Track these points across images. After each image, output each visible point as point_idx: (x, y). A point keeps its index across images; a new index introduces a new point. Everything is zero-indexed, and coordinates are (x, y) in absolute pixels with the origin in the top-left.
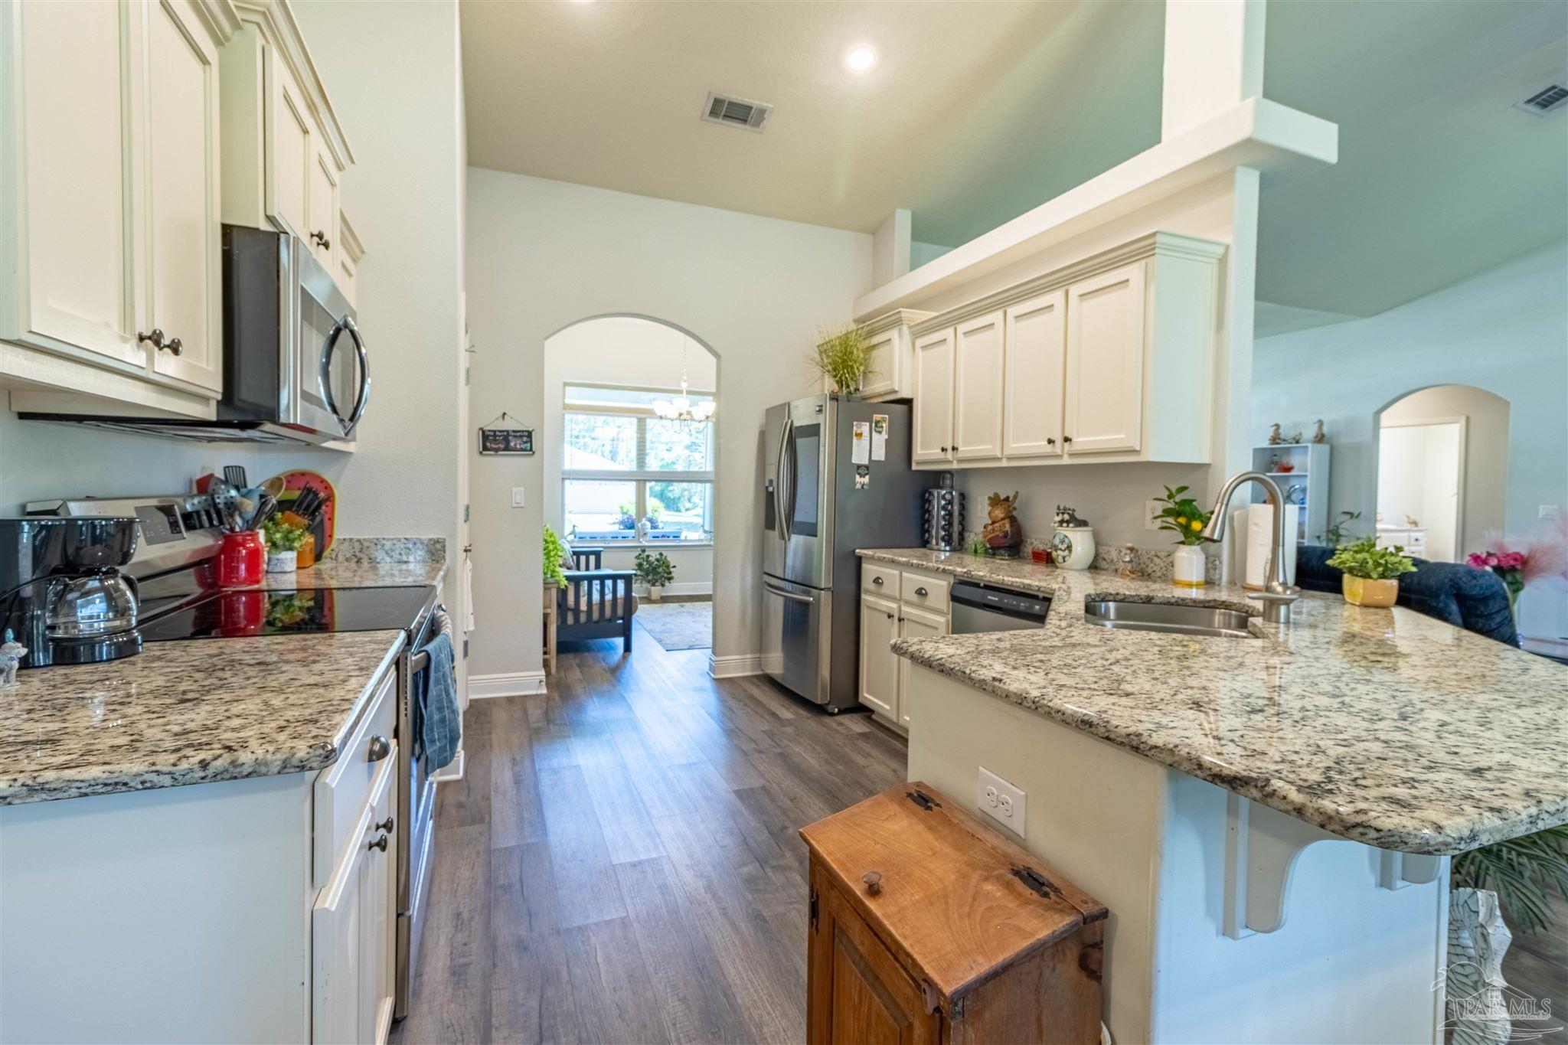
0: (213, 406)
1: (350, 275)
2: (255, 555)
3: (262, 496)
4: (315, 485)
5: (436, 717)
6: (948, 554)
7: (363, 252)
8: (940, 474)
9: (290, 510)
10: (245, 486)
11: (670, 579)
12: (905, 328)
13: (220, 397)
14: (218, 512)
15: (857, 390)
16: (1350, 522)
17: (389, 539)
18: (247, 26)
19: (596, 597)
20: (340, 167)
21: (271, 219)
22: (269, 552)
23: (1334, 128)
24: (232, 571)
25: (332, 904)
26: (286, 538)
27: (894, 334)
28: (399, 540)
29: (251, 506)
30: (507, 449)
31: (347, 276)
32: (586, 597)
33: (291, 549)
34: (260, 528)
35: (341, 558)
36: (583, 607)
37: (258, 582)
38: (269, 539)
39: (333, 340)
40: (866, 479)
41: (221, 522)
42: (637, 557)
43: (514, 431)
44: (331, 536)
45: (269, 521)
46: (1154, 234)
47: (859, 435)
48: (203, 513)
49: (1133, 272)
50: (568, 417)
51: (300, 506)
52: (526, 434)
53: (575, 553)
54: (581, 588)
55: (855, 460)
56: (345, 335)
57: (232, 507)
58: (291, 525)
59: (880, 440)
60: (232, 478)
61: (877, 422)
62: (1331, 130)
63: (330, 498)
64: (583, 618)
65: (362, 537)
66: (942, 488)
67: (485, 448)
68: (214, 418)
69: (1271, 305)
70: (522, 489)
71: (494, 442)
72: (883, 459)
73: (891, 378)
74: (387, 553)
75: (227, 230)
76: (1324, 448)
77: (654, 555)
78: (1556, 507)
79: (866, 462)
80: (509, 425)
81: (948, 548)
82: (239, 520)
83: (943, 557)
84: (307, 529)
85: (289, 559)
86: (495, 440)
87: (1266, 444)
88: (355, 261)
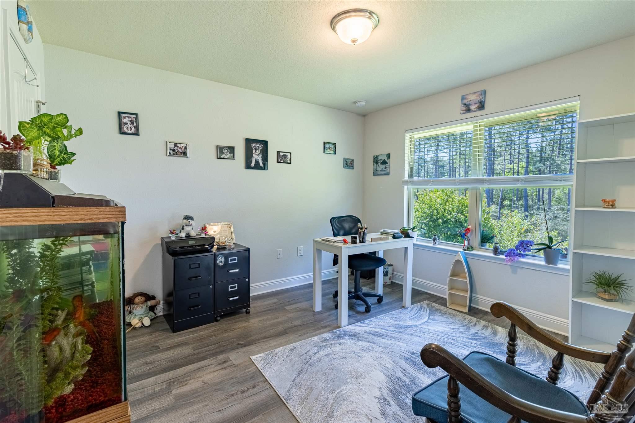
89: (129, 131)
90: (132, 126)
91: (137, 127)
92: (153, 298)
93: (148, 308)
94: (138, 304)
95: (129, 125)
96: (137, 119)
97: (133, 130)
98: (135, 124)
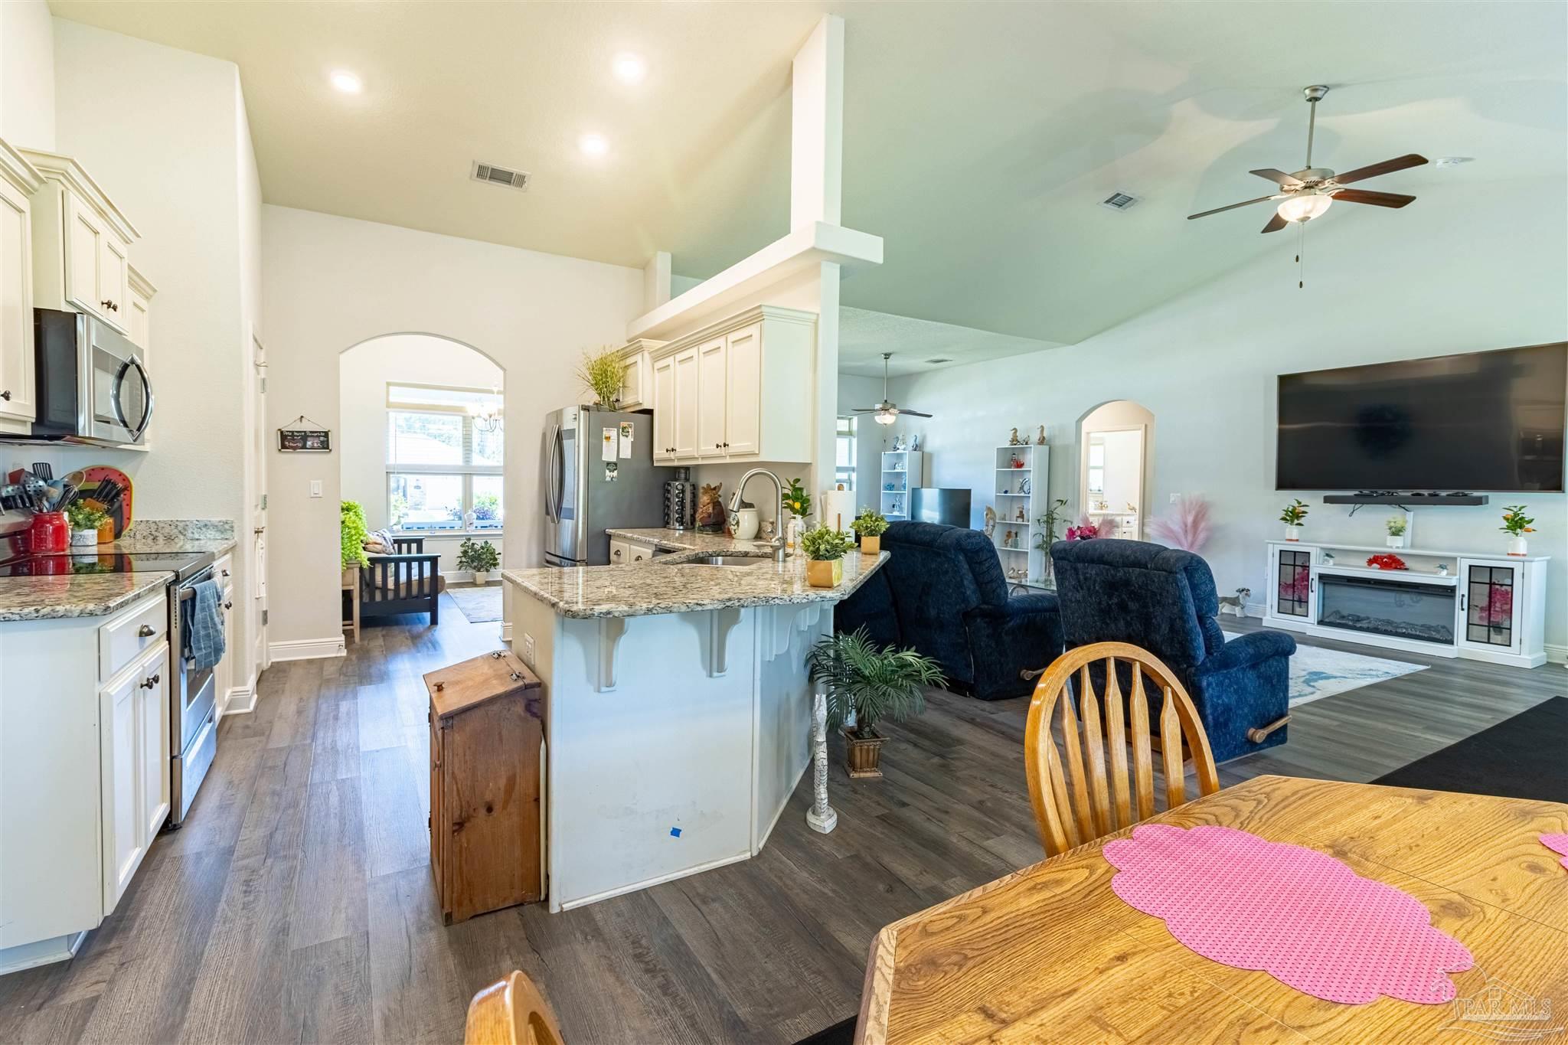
0: (29, 426)
1: (143, 311)
2: (60, 531)
3: (65, 486)
4: (114, 478)
5: (202, 633)
6: (681, 532)
7: (155, 291)
8: (676, 469)
9: (91, 497)
10: (52, 478)
11: (495, 565)
12: (646, 354)
13: (34, 421)
14: (30, 497)
15: (617, 400)
16: (1062, 507)
17: (182, 521)
18: (50, 181)
19: (403, 578)
20: (127, 241)
21: (71, 303)
22: (72, 530)
23: (881, 240)
24: (41, 541)
25: (113, 691)
26: (88, 518)
27: (638, 358)
28: (192, 522)
29: (56, 493)
30: (304, 447)
31: (140, 312)
32: (393, 578)
33: (92, 528)
34: (64, 511)
35: (138, 536)
36: (391, 585)
37: (63, 550)
38: (73, 519)
39: (121, 376)
40: (615, 474)
41: (32, 505)
42: (462, 546)
43: (311, 432)
44: (129, 519)
45: (72, 505)
46: (760, 306)
47: (608, 438)
48: (17, 497)
49: (753, 330)
50: (392, 415)
51: (100, 494)
52: (323, 434)
53: (396, 541)
54: (389, 569)
55: (605, 458)
56: (132, 368)
57: (40, 494)
58: (93, 509)
59: (627, 443)
60: (39, 470)
61: (624, 428)
62: (879, 241)
63: (128, 488)
64: (391, 596)
65: (157, 520)
66: (676, 480)
67: (284, 446)
68: (30, 433)
69: (994, 334)
70: (320, 481)
71: (290, 441)
72: (629, 457)
73: (637, 394)
74: (180, 532)
75: (38, 313)
76: (1045, 448)
77: (479, 543)
78: (1179, 494)
79: (614, 460)
80: (306, 427)
81: (681, 527)
82: (46, 503)
83: (677, 535)
84: (107, 512)
85: (90, 536)
86: (294, 439)
87: (1007, 445)
88: (148, 298)
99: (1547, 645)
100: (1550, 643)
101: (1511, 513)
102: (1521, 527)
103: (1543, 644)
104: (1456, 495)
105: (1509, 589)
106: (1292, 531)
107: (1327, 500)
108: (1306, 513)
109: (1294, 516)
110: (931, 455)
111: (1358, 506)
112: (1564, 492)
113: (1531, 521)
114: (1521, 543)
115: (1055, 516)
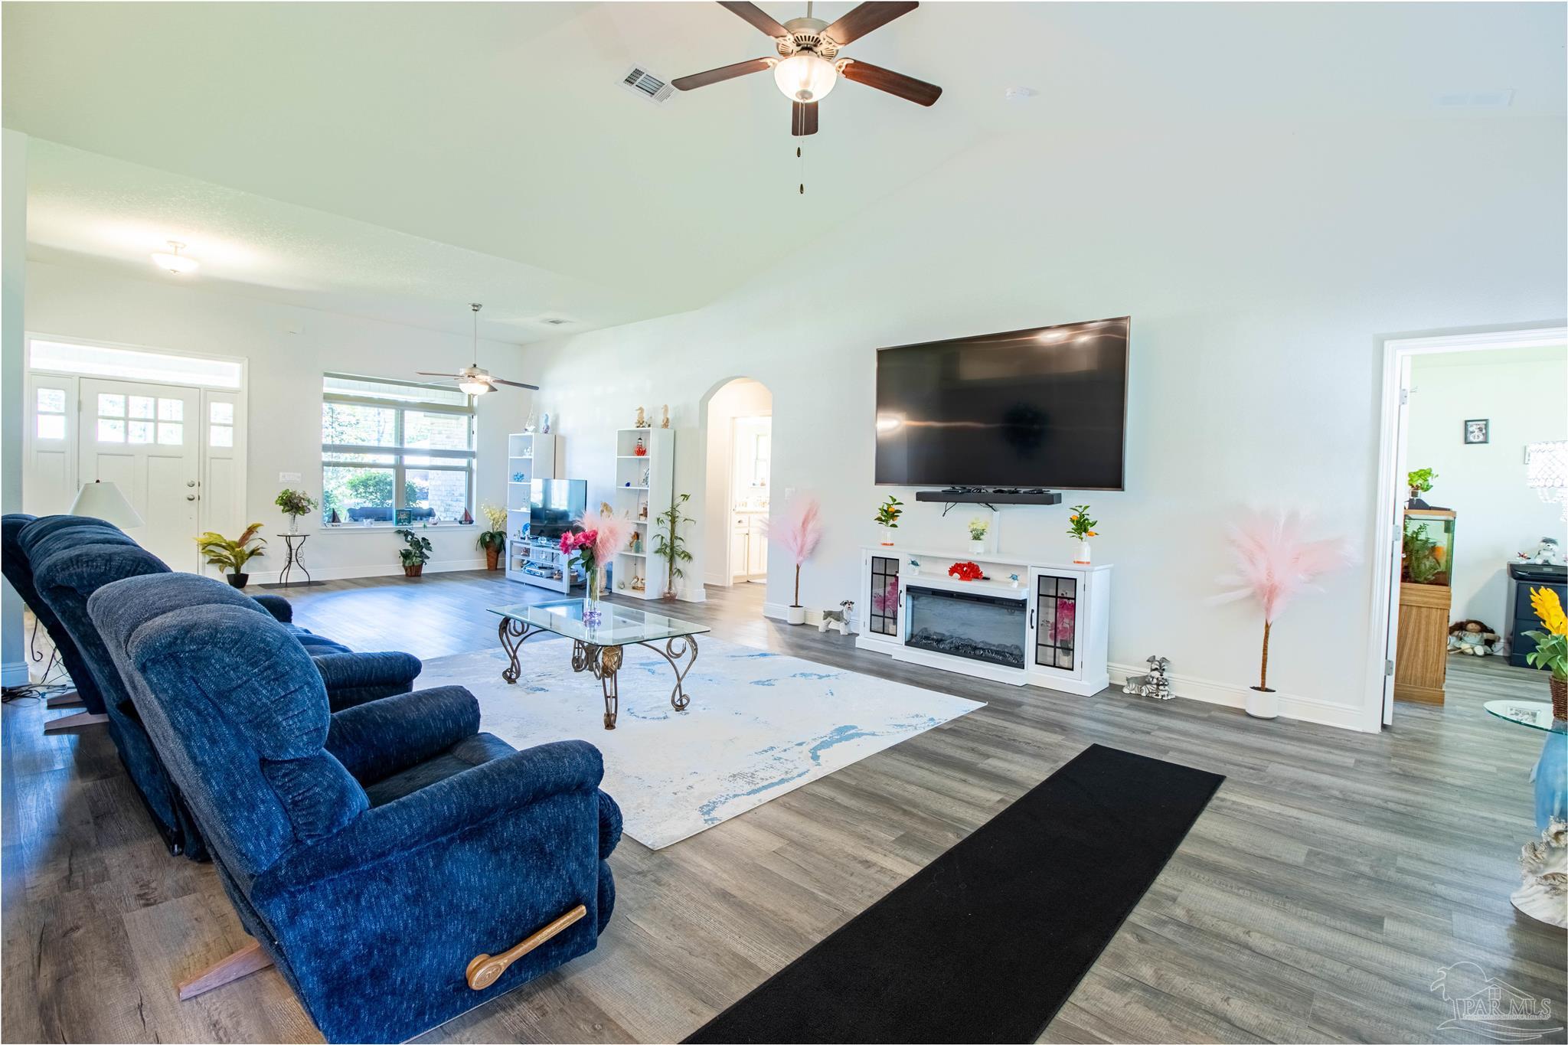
76: (670, 432)
89: (1474, 441)
90: (1481, 434)
91: (1486, 435)
92: (1492, 631)
93: (1483, 640)
94: (1471, 631)
95: (1476, 433)
96: (1486, 426)
97: (1481, 438)
98: (1484, 431)
99: (1110, 664)
100: (1113, 662)
101: (1077, 514)
102: (1086, 531)
103: (1106, 663)
104: (1031, 493)
105: (1073, 601)
106: (886, 532)
107: (921, 497)
108: (899, 512)
109: (889, 515)
110: (564, 438)
111: (950, 504)
112: (1123, 490)
113: (1094, 524)
114: (1085, 548)
115: (677, 514)
